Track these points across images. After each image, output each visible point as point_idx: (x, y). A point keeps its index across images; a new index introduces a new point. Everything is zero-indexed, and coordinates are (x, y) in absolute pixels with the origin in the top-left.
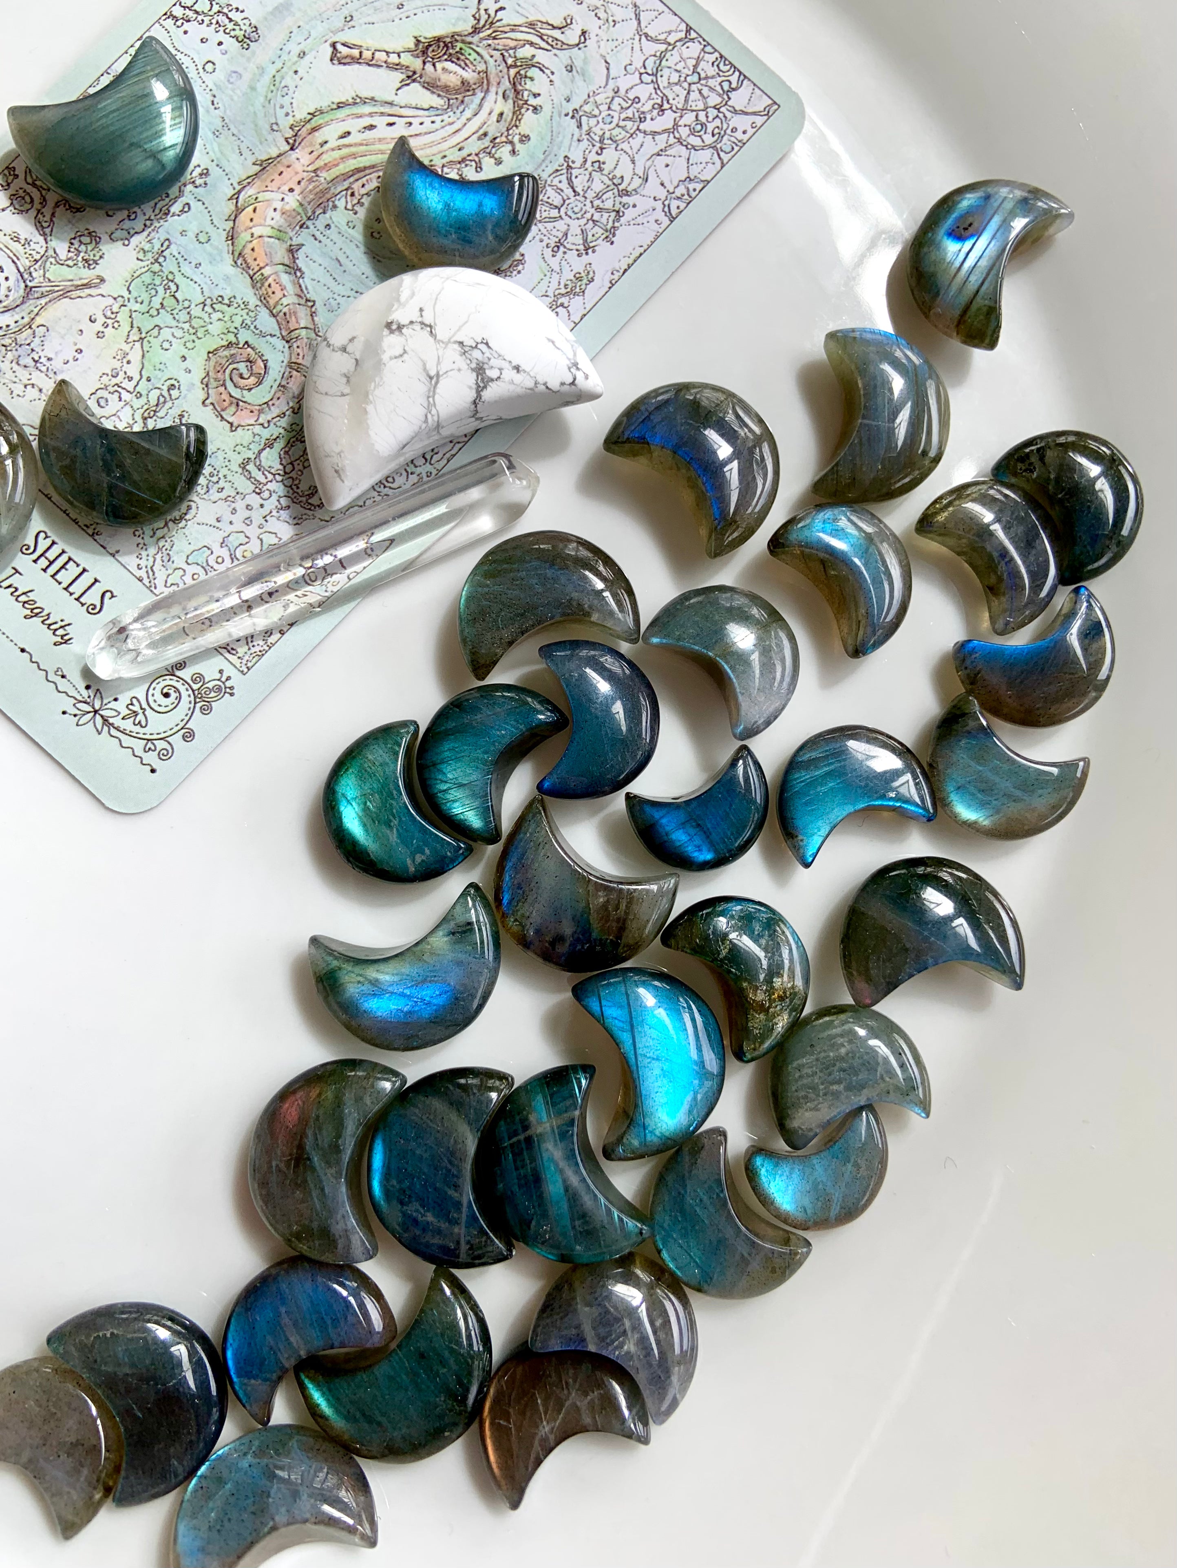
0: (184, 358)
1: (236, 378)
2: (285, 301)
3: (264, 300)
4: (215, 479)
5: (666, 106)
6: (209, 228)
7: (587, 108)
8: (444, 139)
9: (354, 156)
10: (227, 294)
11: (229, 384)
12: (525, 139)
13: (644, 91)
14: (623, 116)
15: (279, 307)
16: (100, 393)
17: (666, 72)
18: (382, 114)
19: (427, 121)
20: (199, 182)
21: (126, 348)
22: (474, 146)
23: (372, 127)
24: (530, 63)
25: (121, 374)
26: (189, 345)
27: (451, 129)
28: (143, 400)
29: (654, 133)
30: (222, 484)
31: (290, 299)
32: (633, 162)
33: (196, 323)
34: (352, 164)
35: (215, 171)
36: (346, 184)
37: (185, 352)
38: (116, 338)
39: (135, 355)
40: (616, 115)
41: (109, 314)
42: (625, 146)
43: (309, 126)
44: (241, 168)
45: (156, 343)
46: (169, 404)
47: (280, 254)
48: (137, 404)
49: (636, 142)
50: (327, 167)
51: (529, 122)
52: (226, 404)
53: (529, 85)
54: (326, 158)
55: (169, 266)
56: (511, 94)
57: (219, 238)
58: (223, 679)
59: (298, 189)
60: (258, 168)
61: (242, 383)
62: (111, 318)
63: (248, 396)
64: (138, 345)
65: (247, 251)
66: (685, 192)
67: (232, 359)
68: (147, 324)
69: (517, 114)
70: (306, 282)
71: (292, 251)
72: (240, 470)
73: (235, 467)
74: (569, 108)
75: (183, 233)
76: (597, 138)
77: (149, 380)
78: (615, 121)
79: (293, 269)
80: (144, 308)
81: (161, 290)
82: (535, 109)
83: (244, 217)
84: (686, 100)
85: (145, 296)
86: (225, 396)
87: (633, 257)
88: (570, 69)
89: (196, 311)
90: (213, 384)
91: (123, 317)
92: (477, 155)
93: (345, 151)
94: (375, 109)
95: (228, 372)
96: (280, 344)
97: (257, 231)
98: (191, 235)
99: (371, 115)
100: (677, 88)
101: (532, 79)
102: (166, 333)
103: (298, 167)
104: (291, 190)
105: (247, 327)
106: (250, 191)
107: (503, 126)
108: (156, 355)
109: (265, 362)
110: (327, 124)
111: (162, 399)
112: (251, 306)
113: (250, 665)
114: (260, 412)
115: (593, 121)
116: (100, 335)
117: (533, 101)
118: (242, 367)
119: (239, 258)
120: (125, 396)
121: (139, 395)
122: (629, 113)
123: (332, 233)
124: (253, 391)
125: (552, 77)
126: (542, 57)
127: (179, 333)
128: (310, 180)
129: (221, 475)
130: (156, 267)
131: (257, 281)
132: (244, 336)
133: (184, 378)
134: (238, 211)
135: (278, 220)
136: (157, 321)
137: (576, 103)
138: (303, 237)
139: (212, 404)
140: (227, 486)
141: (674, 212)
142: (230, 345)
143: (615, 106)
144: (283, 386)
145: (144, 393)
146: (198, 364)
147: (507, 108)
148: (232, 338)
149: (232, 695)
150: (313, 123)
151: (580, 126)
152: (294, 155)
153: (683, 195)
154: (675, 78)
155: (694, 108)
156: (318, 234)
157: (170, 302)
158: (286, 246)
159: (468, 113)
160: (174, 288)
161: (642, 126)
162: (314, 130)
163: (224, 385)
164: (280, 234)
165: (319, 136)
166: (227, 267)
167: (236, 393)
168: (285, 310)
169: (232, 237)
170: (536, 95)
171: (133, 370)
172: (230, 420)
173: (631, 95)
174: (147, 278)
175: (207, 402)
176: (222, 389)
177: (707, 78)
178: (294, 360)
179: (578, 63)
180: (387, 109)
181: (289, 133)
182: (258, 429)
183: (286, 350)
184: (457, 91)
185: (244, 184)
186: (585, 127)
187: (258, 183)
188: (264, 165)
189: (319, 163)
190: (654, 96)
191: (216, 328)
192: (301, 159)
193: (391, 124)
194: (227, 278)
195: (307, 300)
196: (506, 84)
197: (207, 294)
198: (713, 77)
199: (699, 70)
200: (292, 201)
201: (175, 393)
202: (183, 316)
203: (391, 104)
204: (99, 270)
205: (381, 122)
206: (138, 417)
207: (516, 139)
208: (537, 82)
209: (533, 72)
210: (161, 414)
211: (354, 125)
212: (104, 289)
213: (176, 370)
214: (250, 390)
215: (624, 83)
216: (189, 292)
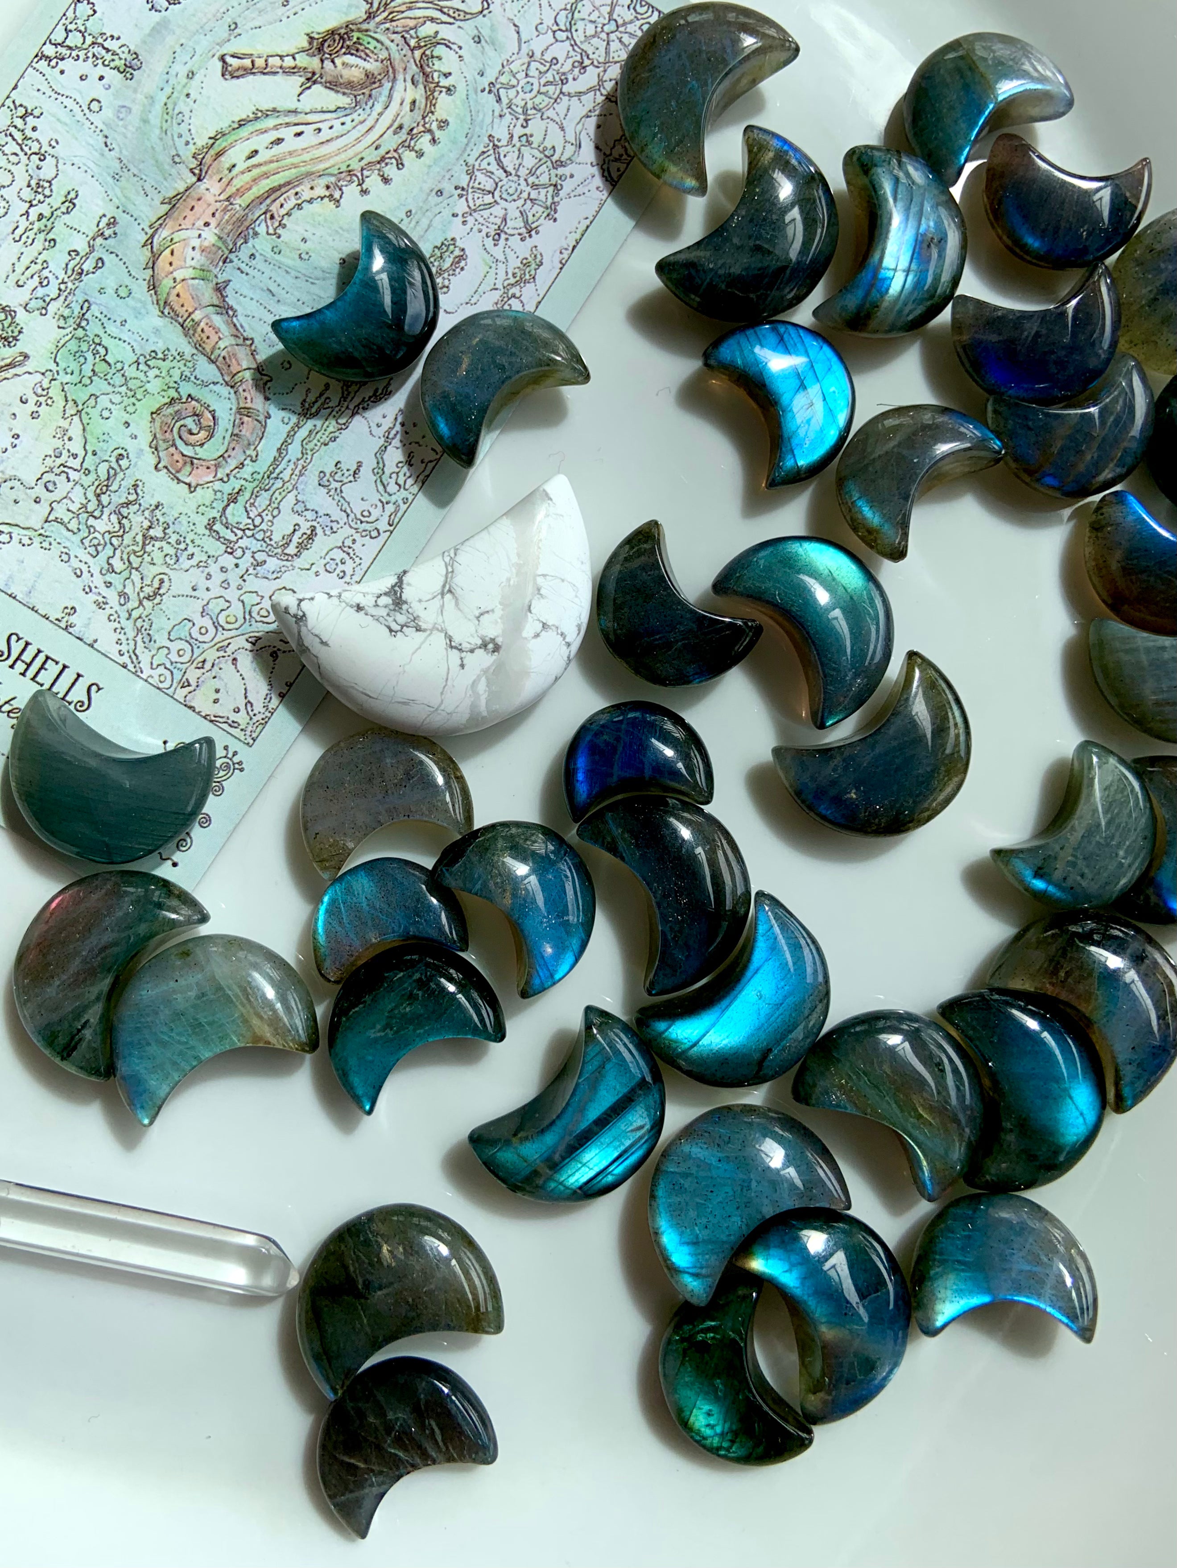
0: (127, 424)
1: (185, 436)
2: (222, 344)
3: (199, 347)
4: (182, 546)
5: (587, 62)
6: (128, 281)
7: (503, 79)
8: (358, 140)
9: (266, 175)
10: (160, 347)
11: (179, 442)
12: (443, 124)
13: (561, 50)
14: (543, 81)
15: (217, 352)
16: (46, 477)
17: (580, 25)
18: (288, 125)
19: (337, 124)
20: (107, 233)
21: (65, 424)
22: (391, 142)
23: (279, 141)
24: (435, 41)
25: (65, 453)
26: (131, 409)
27: (363, 128)
28: (92, 477)
29: (579, 94)
30: (191, 550)
31: (227, 341)
32: (562, 129)
33: (132, 384)
34: (266, 185)
35: (122, 218)
36: (263, 208)
37: (127, 417)
38: (52, 416)
39: (75, 430)
40: (535, 81)
41: (40, 391)
42: (550, 113)
43: (212, 152)
44: (149, 210)
45: (95, 413)
46: (121, 475)
47: (208, 295)
48: (87, 481)
49: (561, 108)
50: (240, 192)
51: (444, 105)
52: (180, 465)
53: (437, 65)
54: (238, 183)
55: (94, 328)
56: (420, 78)
57: (140, 289)
58: (230, 755)
59: (213, 222)
60: (167, 207)
61: (192, 439)
62: (43, 395)
63: (201, 452)
64: (76, 419)
65: (173, 298)
66: (622, 151)
67: (178, 416)
68: (81, 395)
69: (431, 99)
70: (240, 320)
71: (220, 289)
72: (207, 532)
73: (201, 530)
74: (484, 82)
75: (101, 291)
76: (520, 110)
77: (94, 453)
78: (536, 88)
79: (224, 309)
80: (75, 378)
81: (89, 355)
82: (449, 90)
83: (163, 262)
84: (607, 52)
85: (74, 366)
86: (177, 457)
87: (580, 231)
88: (478, 40)
89: (131, 372)
90: (162, 445)
91: (55, 392)
92: (395, 151)
93: (256, 172)
94: (279, 121)
95: (175, 430)
96: (225, 391)
97: (179, 275)
98: (110, 291)
99: (276, 128)
100: (595, 41)
101: (439, 58)
102: (104, 401)
103: (209, 198)
104: (207, 224)
105: (184, 378)
106: (164, 233)
107: (417, 115)
108: (97, 427)
109: (213, 413)
110: (231, 146)
111: (112, 472)
112: (187, 357)
113: (254, 735)
114: (217, 466)
115: (512, 93)
116: (34, 415)
117: (444, 82)
118: (190, 422)
119: (165, 307)
120: (73, 475)
121: (87, 472)
122: (549, 77)
123: (258, 262)
124: (206, 446)
125: (461, 52)
126: (446, 32)
127: (117, 399)
128: (225, 210)
129: (188, 541)
130: (80, 333)
131: (188, 329)
132: (186, 389)
133: (131, 446)
134: (155, 257)
135: (199, 259)
136: (91, 389)
137: (491, 76)
138: (228, 273)
139: (166, 467)
140: (196, 550)
141: (615, 175)
142: (172, 401)
143: (533, 72)
144: (236, 435)
145: (92, 468)
146: (143, 427)
147: (419, 94)
148: (173, 393)
149: (242, 770)
150: (217, 148)
151: (499, 100)
152: (202, 186)
153: (621, 156)
154: (591, 29)
155: (616, 59)
156: (243, 266)
157: (101, 367)
158: (211, 285)
159: (378, 108)
160: (102, 351)
161: (565, 89)
162: (219, 155)
163: (174, 445)
164: (203, 274)
165: (226, 161)
166: (154, 319)
167: (188, 451)
168: (224, 353)
169: (153, 286)
170: (447, 75)
171: (76, 447)
172: (187, 480)
173: (548, 57)
174: (73, 346)
175: (160, 466)
176: (173, 450)
177: (625, 24)
178: (242, 405)
179: (485, 33)
180: (292, 119)
181: (194, 163)
182: (218, 485)
183: (233, 396)
184: (362, 86)
185: (156, 227)
186: (505, 100)
187: (170, 223)
188: (173, 203)
189: (231, 190)
190: (572, 53)
191: (154, 386)
192: (211, 188)
193: (299, 134)
194: (157, 331)
195: (245, 339)
196: (413, 69)
197: (138, 352)
198: (631, 22)
199: (615, 16)
200: (210, 236)
201: (124, 463)
202: (118, 380)
203: (295, 112)
204: (20, 347)
205: (287, 133)
206: (91, 495)
207: (434, 127)
208: (446, 60)
209: (440, 50)
210: (114, 487)
211: (260, 142)
212: (30, 366)
213: (121, 438)
214: (202, 445)
215: (537, 46)
216: (119, 352)
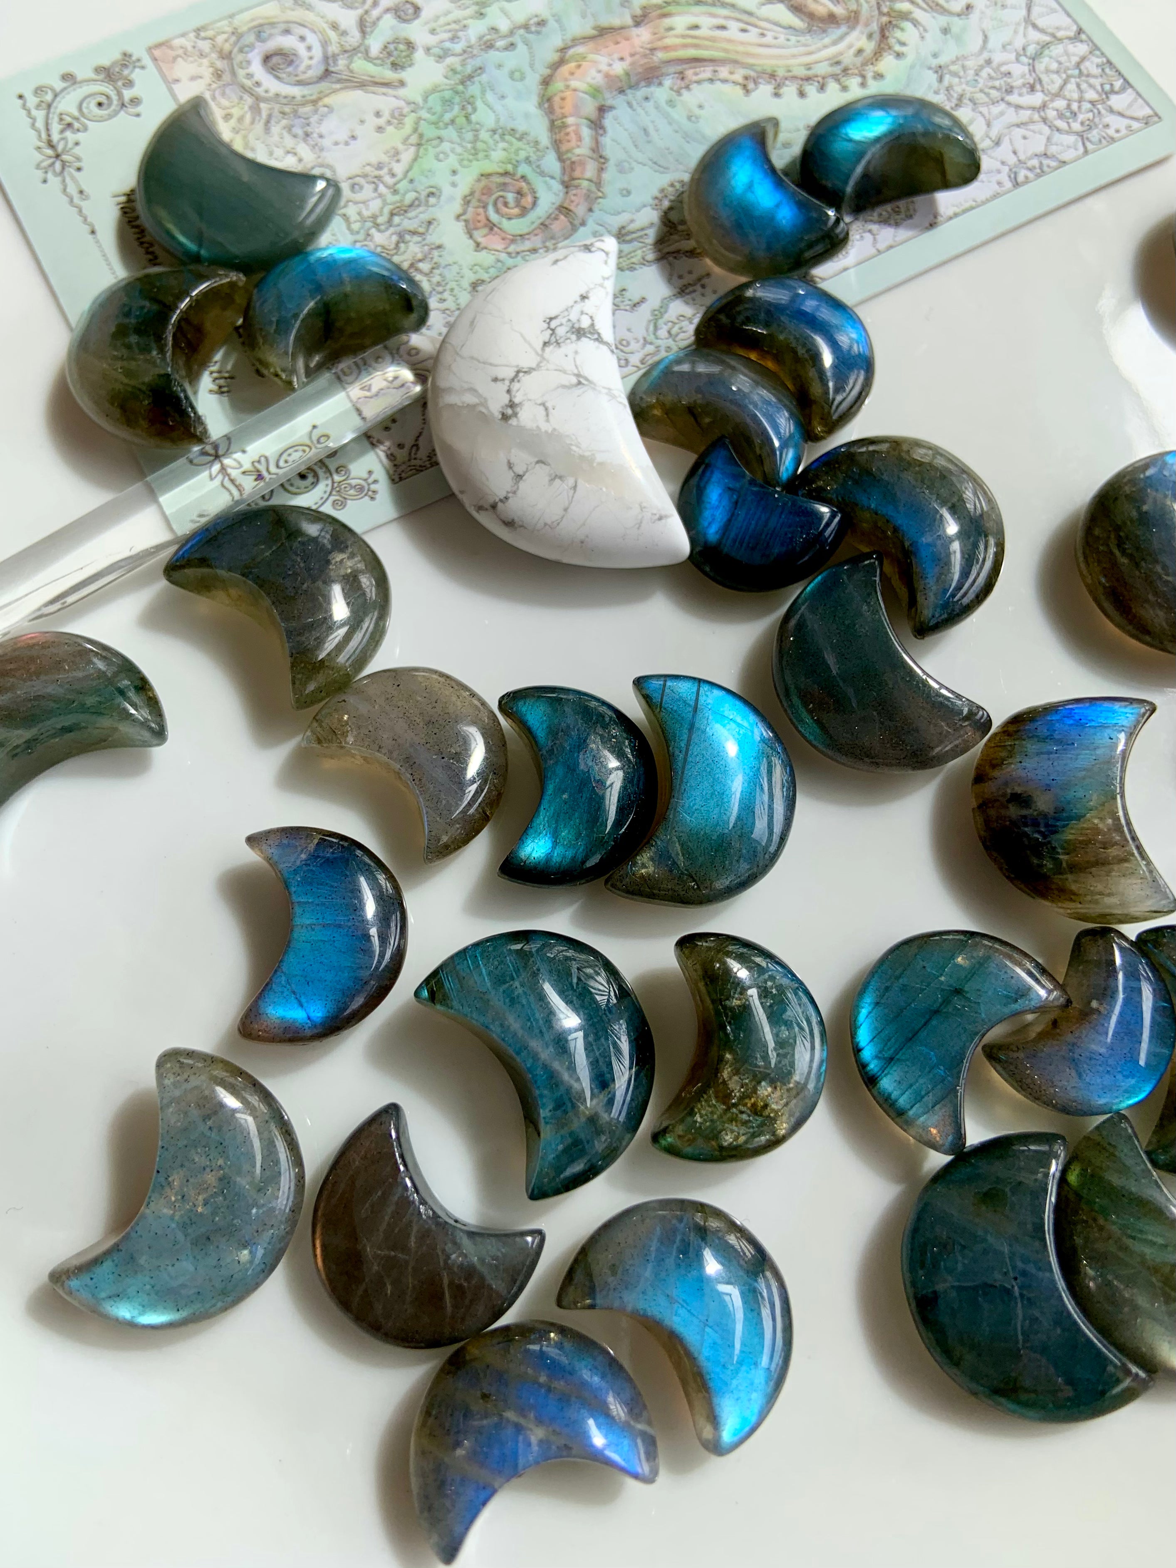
0: (454, 172)
1: (500, 205)
2: (578, 151)
3: (557, 144)
4: (440, 289)
5: (1038, 87)
6: (527, 69)
7: (953, 68)
8: (794, 56)
9: (696, 46)
10: (521, 127)
11: (491, 209)
12: (879, 76)
13: (1019, 71)
14: (990, 84)
15: (569, 155)
16: (357, 180)
17: (1046, 60)
18: (738, 20)
19: (782, 38)
20: (533, 29)
21: (401, 147)
22: (823, 69)
23: (723, 28)
25: (385, 170)
26: (466, 163)
28: (397, 198)
29: (1018, 107)
30: (446, 295)
31: (582, 150)
32: (989, 125)
33: (480, 145)
34: (692, 53)
35: (552, 24)
36: (679, 68)
37: (457, 166)
38: (394, 137)
39: (407, 156)
40: (981, 81)
41: (396, 114)
42: (984, 110)
43: (659, 12)
44: (578, 26)
45: (432, 152)
46: (421, 209)
47: (590, 107)
48: (391, 198)
49: (996, 110)
50: (666, 48)
51: (887, 63)
52: (479, 225)
53: (898, 34)
54: (669, 41)
55: (474, 89)
56: (877, 36)
57: (533, 81)
58: (370, 481)
59: (629, 60)
60: (594, 32)
61: (505, 210)
62: (397, 118)
63: (506, 224)
64: (413, 149)
65: (557, 99)
66: (1037, 165)
67: (504, 186)
68: (429, 132)
69: (878, 54)
70: (606, 141)
71: (602, 110)
72: (469, 289)
73: (466, 284)
74: (934, 62)
75: (500, 66)
76: (955, 95)
77: (411, 181)
78: (980, 85)
79: (597, 125)
80: (433, 118)
81: (457, 108)
82: (899, 55)
83: (565, 69)
84: (1062, 88)
85: (438, 109)
86: (482, 218)
87: (963, 208)
88: (945, 31)
89: (484, 135)
90: (474, 203)
91: (409, 121)
92: (824, 78)
93: (689, 41)
94: (733, 15)
95: (494, 197)
96: (557, 186)
97: (574, 84)
98: (506, 70)
99: (726, 18)
100: (1055, 77)
101: (902, 30)
102: (446, 146)
103: (637, 42)
104: (622, 59)
105: (528, 160)
106: (580, 49)
108: (428, 161)
109: (535, 200)
110: (679, 14)
111: (417, 203)
112: (541, 146)
113: (403, 475)
114: (513, 241)
115: (956, 80)
116: (380, 129)
117: (897, 48)
118: (510, 197)
119: (547, 102)
120: (382, 189)
121: (396, 192)
122: (997, 83)
123: (650, 105)
124: (513, 221)
125: (925, 34)
126: (918, 14)
127: (459, 150)
128: (645, 56)
129: (448, 287)
130: (460, 88)
131: (556, 126)
132: (523, 169)
133: (447, 190)
134: (561, 62)
135: (597, 79)
136: (443, 133)
137: (943, 60)
138: (619, 101)
139: (465, 221)
140: (450, 299)
141: (1021, 178)
142: (506, 174)
143: (984, 73)
144: (546, 226)
145: (402, 191)
146: (467, 180)
147: (869, 47)
148: (510, 168)
149: (372, 498)
150: (665, 10)
151: (941, 79)
152: (635, 31)
153: (1034, 168)
154: (1054, 66)
155: (1068, 97)
156: (634, 103)
157: (461, 120)
158: (597, 105)
159: (827, 41)
160: (469, 109)
161: (1009, 98)
162: (665, 15)
163: (485, 207)
164: (595, 92)
165: (667, 22)
166: (531, 105)
167: (494, 217)
168: (574, 159)
169: (546, 82)
170: (903, 44)
171: (399, 169)
172: (480, 240)
173: (1004, 69)
174: (448, 94)
175: (463, 217)
176: (481, 210)
177: (1088, 76)
178: (565, 205)
179: (955, 29)
180: (745, 17)
181: (639, 12)
182: (503, 256)
183: (561, 195)
184: (822, 20)
185: (576, 41)
186: (946, 82)
187: (591, 45)
188: (603, 32)
189: (659, 44)
190: (1028, 76)
191: (498, 155)
192: (643, 36)
193: (744, 31)
194: (527, 116)
195: (601, 157)
196: (875, 27)
197: (502, 123)
198: (1095, 77)
199: (1082, 67)
200: (619, 68)
201: (432, 200)
202: (469, 136)
203: (750, 14)
204: (404, 75)
205: (734, 26)
206: (386, 211)
207: (869, 75)
208: (908, 33)
209: (907, 25)
210: (410, 215)
211: (706, 22)
212: (401, 92)
213: (442, 180)
214: (510, 219)
215: (998, 57)
216: (484, 116)
